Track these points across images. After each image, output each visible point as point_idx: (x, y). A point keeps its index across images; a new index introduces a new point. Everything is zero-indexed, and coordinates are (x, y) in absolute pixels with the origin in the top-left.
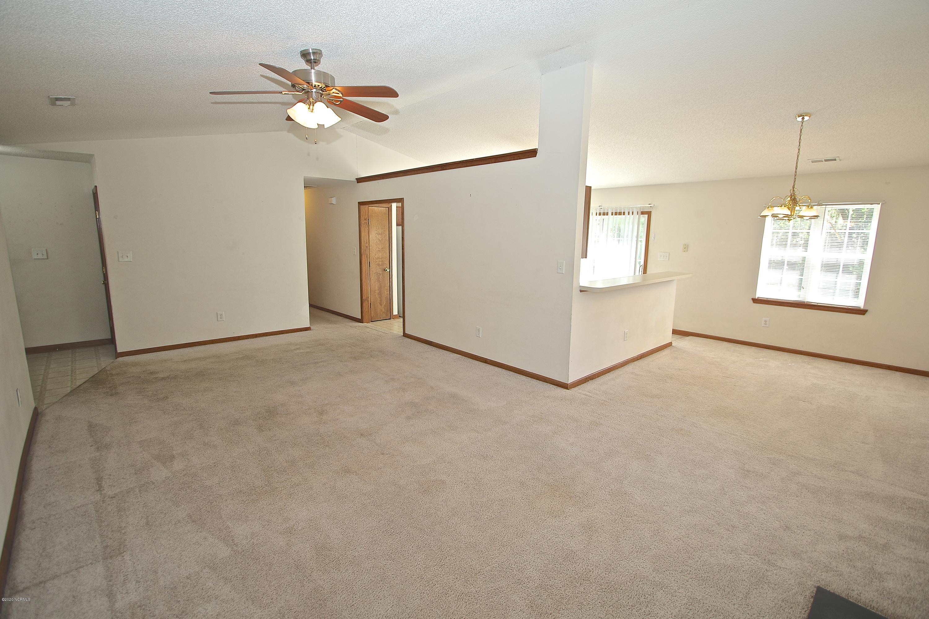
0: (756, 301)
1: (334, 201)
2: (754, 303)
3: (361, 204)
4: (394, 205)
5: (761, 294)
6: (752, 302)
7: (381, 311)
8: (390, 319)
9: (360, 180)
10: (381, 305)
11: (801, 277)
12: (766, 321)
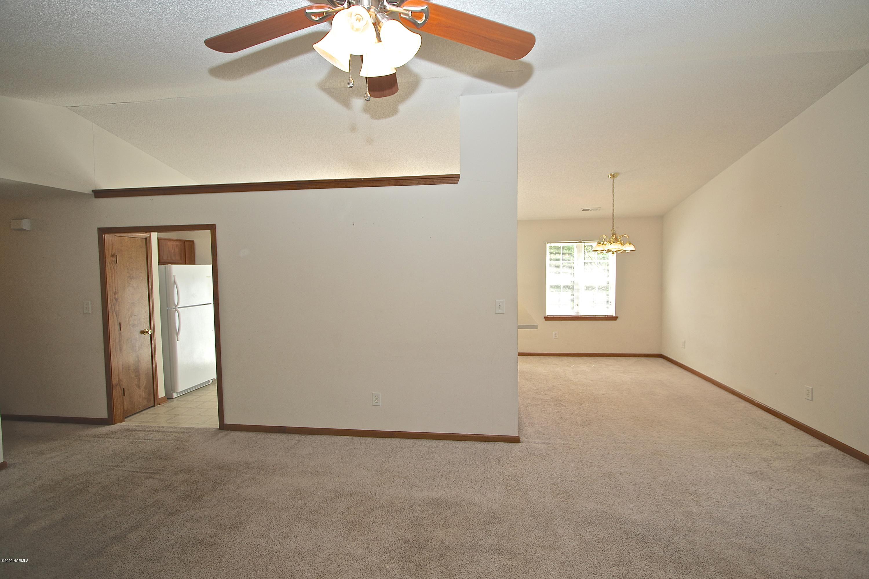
0: (547, 318)
1: (26, 224)
2: (546, 320)
3: (102, 231)
4: (154, 236)
5: (550, 313)
6: (544, 319)
7: (140, 396)
8: (154, 406)
9: (100, 194)
10: (139, 387)
11: (573, 297)
12: (556, 334)
